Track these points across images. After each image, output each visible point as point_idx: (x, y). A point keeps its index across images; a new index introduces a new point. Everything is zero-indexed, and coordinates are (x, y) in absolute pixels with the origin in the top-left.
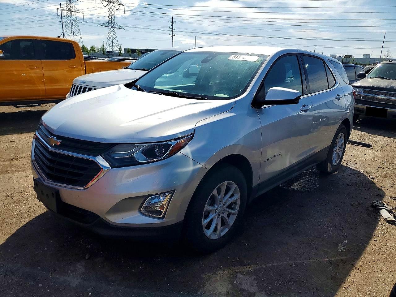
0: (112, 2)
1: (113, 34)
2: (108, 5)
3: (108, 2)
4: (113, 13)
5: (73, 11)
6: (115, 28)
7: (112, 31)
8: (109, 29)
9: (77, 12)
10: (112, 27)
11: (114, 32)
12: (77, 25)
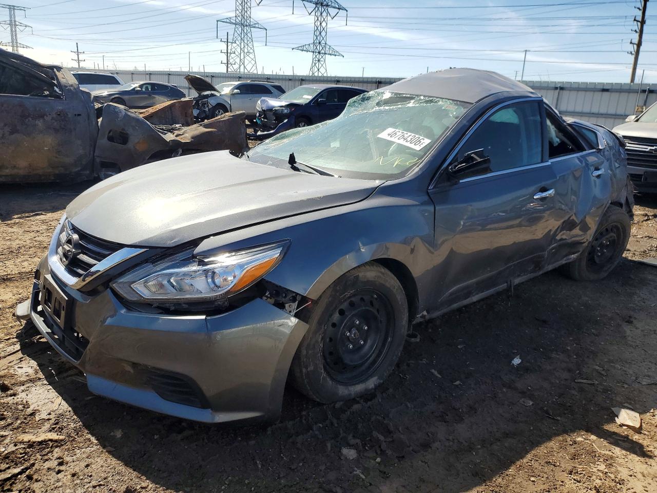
0: (325, 3)
1: (320, 65)
2: (317, 9)
3: (316, 4)
4: (324, 24)
5: (246, 26)
6: (325, 54)
7: (319, 61)
8: (314, 56)
9: (255, 27)
10: (319, 53)
11: (322, 63)
12: (251, 51)
